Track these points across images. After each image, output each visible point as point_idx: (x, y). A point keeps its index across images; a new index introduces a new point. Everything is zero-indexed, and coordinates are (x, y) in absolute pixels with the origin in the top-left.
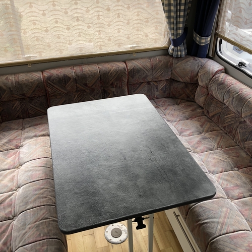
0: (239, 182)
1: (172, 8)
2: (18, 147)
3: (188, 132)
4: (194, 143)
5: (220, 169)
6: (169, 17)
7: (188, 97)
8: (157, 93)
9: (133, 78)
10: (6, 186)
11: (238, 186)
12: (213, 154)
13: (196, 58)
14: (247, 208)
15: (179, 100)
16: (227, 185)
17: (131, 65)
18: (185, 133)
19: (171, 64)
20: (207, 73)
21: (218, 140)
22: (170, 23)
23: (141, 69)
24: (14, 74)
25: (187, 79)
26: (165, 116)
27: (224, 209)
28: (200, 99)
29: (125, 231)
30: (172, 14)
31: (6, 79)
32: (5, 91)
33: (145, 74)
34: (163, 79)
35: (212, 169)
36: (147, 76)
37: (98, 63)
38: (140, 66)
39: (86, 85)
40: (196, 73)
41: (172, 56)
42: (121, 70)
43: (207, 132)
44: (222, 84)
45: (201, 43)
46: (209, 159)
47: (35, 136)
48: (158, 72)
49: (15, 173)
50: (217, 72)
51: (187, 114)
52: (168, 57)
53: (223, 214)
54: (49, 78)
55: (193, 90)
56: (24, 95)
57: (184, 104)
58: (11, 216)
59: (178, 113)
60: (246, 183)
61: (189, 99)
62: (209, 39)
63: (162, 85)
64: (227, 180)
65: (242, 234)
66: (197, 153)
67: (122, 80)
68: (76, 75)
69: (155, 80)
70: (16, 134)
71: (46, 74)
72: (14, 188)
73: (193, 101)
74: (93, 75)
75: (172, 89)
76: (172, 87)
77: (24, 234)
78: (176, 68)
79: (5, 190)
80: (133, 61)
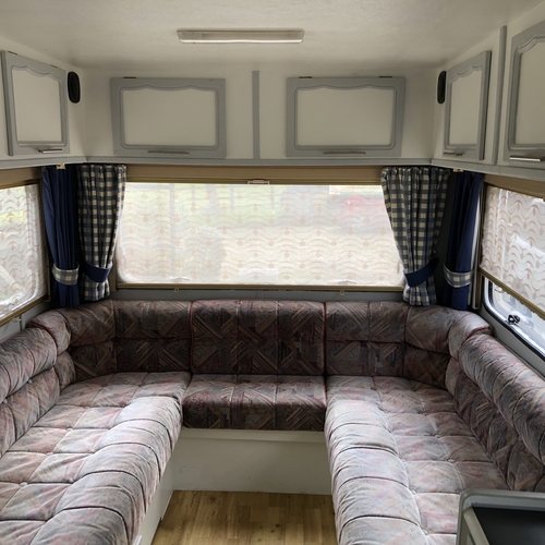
1: (404, 225)
2: (123, 405)
3: (407, 430)
4: (410, 444)
5: (433, 487)
6: (399, 238)
7: (434, 379)
8: (379, 365)
9: (333, 329)
10: (84, 445)
12: (434, 465)
13: (449, 310)
15: (419, 384)
16: (432, 510)
17: (332, 308)
18: (402, 431)
19: (405, 316)
20: (460, 332)
21: (456, 448)
22: (401, 248)
23: (348, 316)
24: (152, 300)
25: (430, 343)
26: (379, 402)
30: (405, 234)
31: (138, 305)
32: (131, 321)
33: (356, 327)
34: (390, 340)
35: (418, 484)
36: (359, 330)
37: (279, 299)
38: (348, 312)
39: (253, 329)
40: (445, 333)
41: (407, 303)
42: (313, 314)
43: (444, 434)
45: (453, 282)
46: (421, 471)
47: (154, 395)
48: (378, 326)
49: (102, 434)
50: (475, 332)
51: (423, 405)
52: (400, 305)
53: (393, 539)
54: (198, 312)
55: (442, 364)
56: (156, 332)
57: (425, 390)
58: (71, 480)
59: (408, 401)
61: (436, 383)
62: (468, 277)
63: (387, 351)
64: (436, 503)
66: (406, 459)
67: (315, 331)
68: (241, 312)
69: (374, 339)
71: (196, 306)
72: (93, 450)
74: (267, 316)
75: (406, 361)
76: (406, 357)
77: (77, 497)
78: (412, 323)
79: (79, 450)
80: (338, 304)
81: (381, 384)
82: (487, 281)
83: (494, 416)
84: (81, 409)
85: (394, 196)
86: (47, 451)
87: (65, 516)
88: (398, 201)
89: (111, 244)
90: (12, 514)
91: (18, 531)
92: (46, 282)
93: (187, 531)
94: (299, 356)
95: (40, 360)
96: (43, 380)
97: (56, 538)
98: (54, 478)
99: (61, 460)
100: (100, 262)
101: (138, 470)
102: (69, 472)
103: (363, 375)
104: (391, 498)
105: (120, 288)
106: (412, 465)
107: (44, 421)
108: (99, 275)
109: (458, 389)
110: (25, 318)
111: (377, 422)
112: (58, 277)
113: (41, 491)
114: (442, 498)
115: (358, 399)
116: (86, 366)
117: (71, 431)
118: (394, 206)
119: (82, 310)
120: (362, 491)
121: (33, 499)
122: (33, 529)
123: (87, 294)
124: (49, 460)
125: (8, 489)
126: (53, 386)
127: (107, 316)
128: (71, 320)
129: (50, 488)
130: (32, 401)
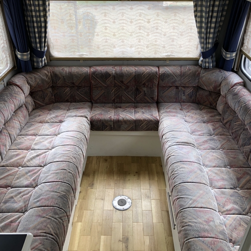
0: (226, 177)
1: (203, 25)
2: (61, 122)
3: (199, 133)
4: (201, 141)
5: (214, 165)
6: (200, 33)
7: (211, 104)
8: (184, 98)
9: (163, 81)
10: (45, 146)
11: (223, 179)
12: (213, 152)
13: (222, 71)
14: (223, 196)
15: (203, 106)
16: (214, 177)
17: (163, 70)
18: (197, 133)
19: (199, 74)
20: (228, 84)
21: (223, 143)
22: (200, 38)
23: (171, 74)
24: (69, 66)
25: (211, 88)
26: (184, 117)
27: (201, 192)
28: (220, 108)
29: (129, 202)
30: (203, 30)
31: (62, 69)
32: (60, 78)
33: (174, 79)
34: (190, 85)
35: (207, 163)
36: (175, 81)
37: (135, 65)
38: (171, 72)
39: (122, 82)
40: (219, 83)
41: (201, 66)
42: (153, 73)
43: (217, 135)
44: (236, 95)
45: (226, 57)
46: (208, 156)
47: (76, 116)
48: (186, 79)
49: (53, 139)
50: (235, 84)
51: (206, 118)
52: (197, 68)
53: (198, 194)
54: (94, 73)
55: (216, 98)
56: (73, 83)
57: (206, 110)
58: (43, 165)
59: (198, 116)
60: (232, 179)
61: (212, 107)
62: (234, 54)
63: (189, 91)
64: (216, 173)
65: (207, 210)
66: (200, 149)
67: (153, 82)
68: (116, 73)
69: (183, 85)
70: (62, 113)
71: (92, 70)
72: (50, 148)
73: (215, 108)
74: (129, 75)
75: (198, 96)
76: (198, 94)
77: (47, 176)
78: (202, 77)
79: (43, 148)
80: (166, 67)
81: (185, 107)
82: (244, 56)
83: (244, 130)
84: (40, 124)
85: (199, 9)
86: (28, 149)
87: (43, 187)
88: (201, 11)
89: (45, 37)
90: (18, 184)
91: (22, 194)
92: (13, 59)
93: (96, 177)
94: (145, 94)
95: (17, 103)
96: (20, 112)
97: (41, 199)
98: (34, 164)
99: (36, 154)
100: (41, 47)
101: (74, 160)
102: (41, 161)
103: (176, 102)
104: (196, 172)
106: (203, 153)
107: (23, 132)
108: (41, 54)
109: (224, 112)
110: (6, 80)
111: (185, 130)
112: (19, 56)
113: (29, 172)
114: (218, 170)
115: (174, 116)
116: (40, 101)
117: (38, 138)
118: (199, 14)
119: (34, 73)
120: (182, 169)
121: (26, 176)
122: (29, 192)
123: (35, 64)
124: (30, 154)
125: (13, 171)
126: (25, 114)
127: (47, 76)
128: (29, 79)
129: (33, 170)
130: (16, 124)
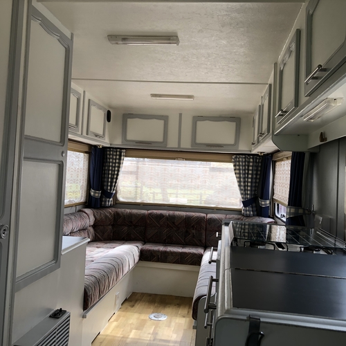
1: (242, 180)
6: (240, 186)
9: (210, 225)
13: (260, 217)
17: (210, 216)
22: (241, 190)
23: (216, 219)
24: (130, 209)
29: (165, 317)
30: (242, 184)
31: (124, 210)
32: (121, 217)
37: (187, 211)
39: (174, 223)
41: (243, 215)
42: (201, 218)
45: (262, 204)
52: (240, 216)
54: (150, 214)
56: (131, 222)
62: (268, 202)
67: (201, 225)
68: (169, 215)
71: (149, 212)
74: (180, 217)
80: (212, 214)
85: (238, 167)
88: (239, 170)
89: (116, 182)
92: (87, 196)
94: (194, 236)
95: (83, 223)
96: (83, 233)
100: (111, 190)
105: (117, 203)
108: (109, 195)
112: (92, 194)
116: (99, 235)
118: (237, 171)
119: (100, 210)
123: (103, 203)
127: (110, 214)
128: (95, 213)
